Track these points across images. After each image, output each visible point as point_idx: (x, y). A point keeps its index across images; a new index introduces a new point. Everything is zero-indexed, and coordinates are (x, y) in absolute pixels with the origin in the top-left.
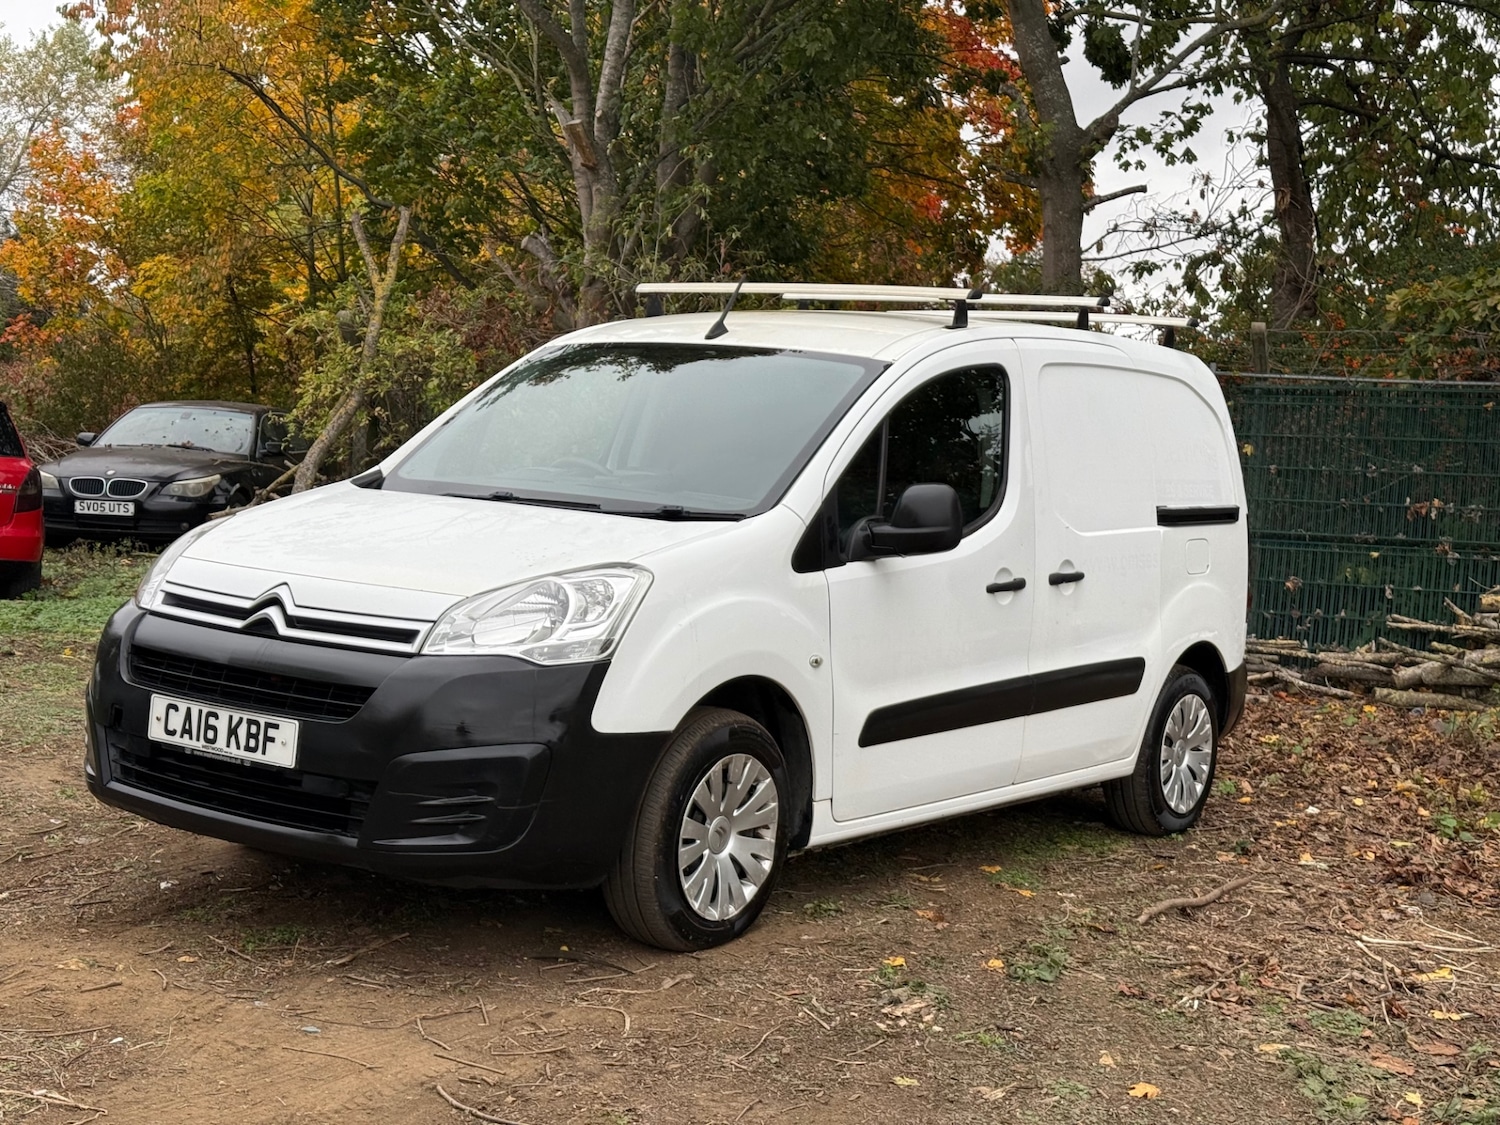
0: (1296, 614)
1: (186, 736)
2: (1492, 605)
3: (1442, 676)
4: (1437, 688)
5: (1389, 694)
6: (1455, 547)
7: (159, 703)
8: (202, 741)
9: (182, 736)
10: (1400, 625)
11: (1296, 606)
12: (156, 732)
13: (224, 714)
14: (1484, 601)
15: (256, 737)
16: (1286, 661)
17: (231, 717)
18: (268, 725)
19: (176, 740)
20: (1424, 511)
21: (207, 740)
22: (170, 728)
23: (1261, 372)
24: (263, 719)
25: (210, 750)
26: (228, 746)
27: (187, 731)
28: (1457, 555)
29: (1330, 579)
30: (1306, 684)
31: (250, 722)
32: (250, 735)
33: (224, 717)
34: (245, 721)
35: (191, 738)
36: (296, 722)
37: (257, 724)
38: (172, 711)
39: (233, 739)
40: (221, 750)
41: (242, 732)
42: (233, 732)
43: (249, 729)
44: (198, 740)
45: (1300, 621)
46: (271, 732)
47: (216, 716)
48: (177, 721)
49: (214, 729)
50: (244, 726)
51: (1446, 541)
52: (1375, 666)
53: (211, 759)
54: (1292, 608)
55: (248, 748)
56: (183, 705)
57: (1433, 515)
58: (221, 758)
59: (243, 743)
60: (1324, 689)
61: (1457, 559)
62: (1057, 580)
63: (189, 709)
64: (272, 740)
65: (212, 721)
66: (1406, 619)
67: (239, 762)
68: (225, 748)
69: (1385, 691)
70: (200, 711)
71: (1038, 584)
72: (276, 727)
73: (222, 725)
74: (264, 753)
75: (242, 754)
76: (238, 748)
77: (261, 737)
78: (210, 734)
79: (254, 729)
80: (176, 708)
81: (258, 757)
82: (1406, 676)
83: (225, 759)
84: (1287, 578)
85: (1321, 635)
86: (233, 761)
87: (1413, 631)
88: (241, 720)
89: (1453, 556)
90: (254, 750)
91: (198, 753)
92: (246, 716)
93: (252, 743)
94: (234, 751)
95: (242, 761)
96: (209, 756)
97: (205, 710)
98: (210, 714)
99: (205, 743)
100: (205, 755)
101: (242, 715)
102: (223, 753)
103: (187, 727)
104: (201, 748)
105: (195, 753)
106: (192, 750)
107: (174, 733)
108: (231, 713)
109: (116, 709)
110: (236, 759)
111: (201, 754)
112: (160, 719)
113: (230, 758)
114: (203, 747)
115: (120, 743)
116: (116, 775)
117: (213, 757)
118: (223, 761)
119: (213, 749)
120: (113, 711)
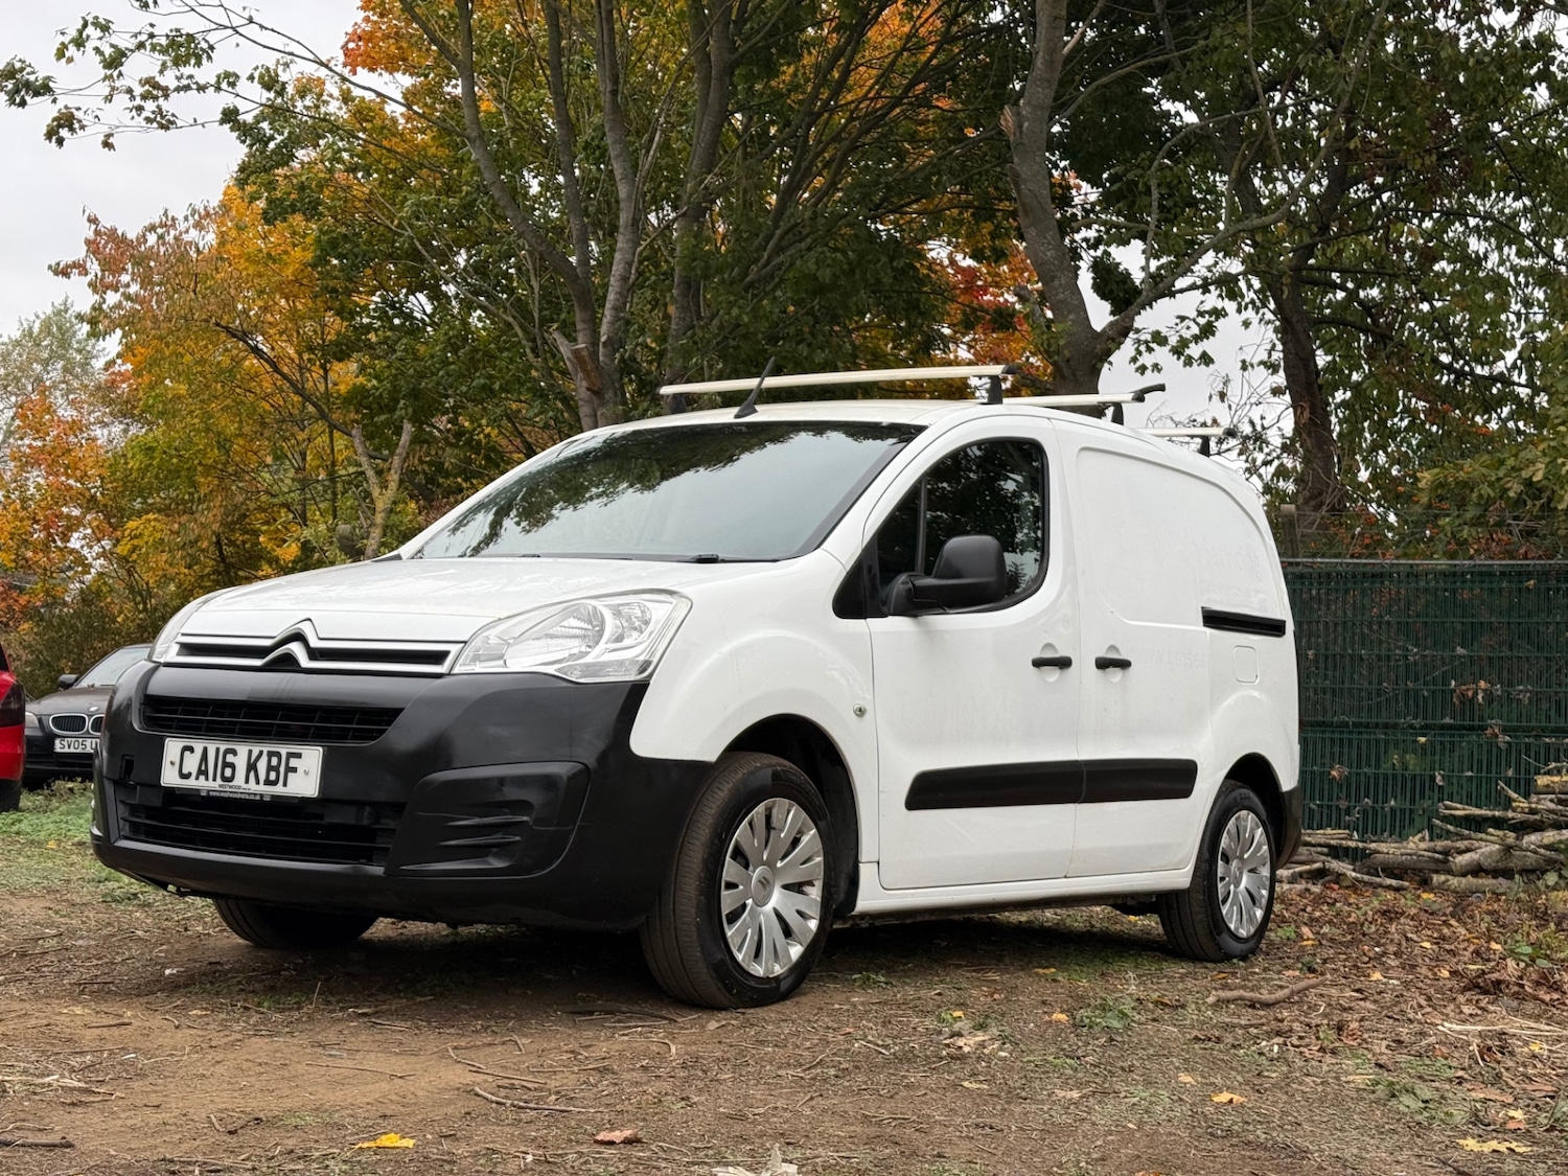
0: (1343, 804)
1: (202, 778)
2: (1548, 786)
3: (1501, 860)
4: (1495, 873)
5: (1447, 881)
6: (1505, 730)
7: (173, 747)
8: (219, 781)
9: (197, 778)
10: (1453, 812)
11: (1343, 795)
12: (169, 777)
13: (243, 750)
14: (1539, 782)
15: (276, 769)
16: (1336, 852)
17: (250, 752)
18: (290, 755)
19: (192, 783)
20: (1470, 694)
21: (224, 779)
22: (185, 771)
23: (1293, 556)
24: (284, 750)
25: (228, 790)
26: (247, 781)
27: (203, 772)
28: (1507, 738)
29: (1378, 766)
30: (1359, 875)
31: (271, 754)
32: (270, 768)
33: (242, 752)
34: (265, 754)
35: (207, 779)
36: (320, 749)
37: (278, 755)
38: (187, 753)
39: (252, 774)
40: (239, 787)
41: (262, 766)
42: (252, 767)
43: (269, 761)
44: (214, 780)
45: (1348, 812)
46: (293, 762)
47: (234, 753)
48: (192, 763)
49: (232, 766)
50: (264, 759)
51: (1495, 726)
52: (1430, 854)
53: (228, 799)
54: (1339, 798)
55: (268, 782)
56: (198, 746)
57: (1480, 698)
58: (239, 796)
59: (262, 777)
60: (1378, 880)
61: (1509, 743)
62: (1103, 664)
63: (205, 749)
64: (294, 770)
65: (230, 758)
66: (1459, 806)
67: (258, 798)
68: (245, 785)
69: (1443, 878)
70: (218, 749)
71: (1084, 665)
72: (299, 756)
73: (241, 762)
74: (285, 785)
75: (262, 788)
76: (258, 782)
77: (282, 769)
78: (228, 772)
79: (274, 761)
80: (191, 750)
81: (279, 790)
82: (1464, 862)
83: (243, 796)
84: (1332, 767)
85: (1370, 826)
86: (252, 797)
87: (1467, 818)
88: (261, 753)
89: (1503, 739)
90: (275, 783)
91: (215, 794)
92: (266, 748)
93: (273, 776)
94: (253, 787)
95: (262, 795)
96: (226, 795)
97: (223, 747)
98: (228, 751)
99: (222, 783)
100: (222, 795)
101: (261, 748)
102: (241, 791)
103: (203, 768)
104: (218, 788)
105: (211, 794)
106: (208, 791)
107: (188, 776)
108: (250, 748)
109: (127, 760)
110: (255, 794)
111: (218, 794)
112: (174, 763)
113: (249, 794)
114: (219, 786)
115: (125, 797)
116: (125, 834)
117: (231, 795)
118: (241, 799)
119: (231, 787)
120: (124, 764)
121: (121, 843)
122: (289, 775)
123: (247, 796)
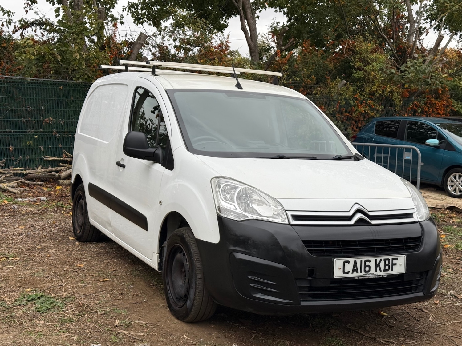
1: (355, 272)
6: (59, 133)
7: (338, 263)
8: (363, 273)
9: (352, 273)
11: (14, 155)
12: (338, 274)
13: (373, 260)
15: (388, 265)
17: (376, 260)
18: (393, 259)
19: (350, 275)
20: (48, 122)
21: (365, 271)
22: (346, 271)
24: (390, 258)
25: (368, 276)
26: (376, 271)
27: (355, 270)
28: (59, 135)
30: (28, 182)
31: (385, 260)
32: (385, 265)
34: (383, 260)
35: (357, 273)
36: (405, 255)
37: (388, 260)
38: (346, 264)
39: (378, 268)
40: (373, 274)
41: (382, 265)
42: (377, 265)
43: (385, 262)
44: (361, 272)
45: (15, 161)
46: (395, 262)
47: (369, 261)
48: (349, 267)
49: (369, 266)
50: (383, 262)
53: (368, 279)
54: (12, 157)
55: (385, 270)
56: (352, 260)
57: (51, 123)
59: (382, 268)
60: (35, 183)
61: (59, 137)
63: (355, 263)
64: (395, 264)
65: (367, 263)
66: (49, 157)
67: (381, 276)
68: (374, 273)
70: (361, 261)
72: (397, 259)
73: (372, 264)
74: (392, 270)
75: (383, 273)
76: (381, 271)
77: (391, 265)
78: (367, 269)
79: (387, 262)
80: (349, 262)
81: (390, 272)
83: (375, 277)
86: (379, 277)
88: (381, 260)
89: (58, 136)
90: (388, 270)
91: (361, 278)
92: (383, 258)
93: (387, 268)
94: (378, 273)
95: (383, 276)
96: (366, 278)
97: (364, 260)
98: (366, 261)
99: (365, 273)
100: (365, 278)
101: (381, 258)
102: (374, 275)
103: (355, 269)
104: (363, 276)
105: (360, 278)
106: (359, 277)
107: (348, 272)
108: (376, 258)
109: (308, 269)
110: (380, 276)
111: (363, 278)
112: (340, 268)
113: (377, 276)
114: (364, 275)
115: (305, 284)
116: (302, 299)
117: (369, 277)
118: (374, 278)
119: (369, 274)
120: (307, 271)
121: (303, 303)
122: (394, 266)
123: (377, 277)
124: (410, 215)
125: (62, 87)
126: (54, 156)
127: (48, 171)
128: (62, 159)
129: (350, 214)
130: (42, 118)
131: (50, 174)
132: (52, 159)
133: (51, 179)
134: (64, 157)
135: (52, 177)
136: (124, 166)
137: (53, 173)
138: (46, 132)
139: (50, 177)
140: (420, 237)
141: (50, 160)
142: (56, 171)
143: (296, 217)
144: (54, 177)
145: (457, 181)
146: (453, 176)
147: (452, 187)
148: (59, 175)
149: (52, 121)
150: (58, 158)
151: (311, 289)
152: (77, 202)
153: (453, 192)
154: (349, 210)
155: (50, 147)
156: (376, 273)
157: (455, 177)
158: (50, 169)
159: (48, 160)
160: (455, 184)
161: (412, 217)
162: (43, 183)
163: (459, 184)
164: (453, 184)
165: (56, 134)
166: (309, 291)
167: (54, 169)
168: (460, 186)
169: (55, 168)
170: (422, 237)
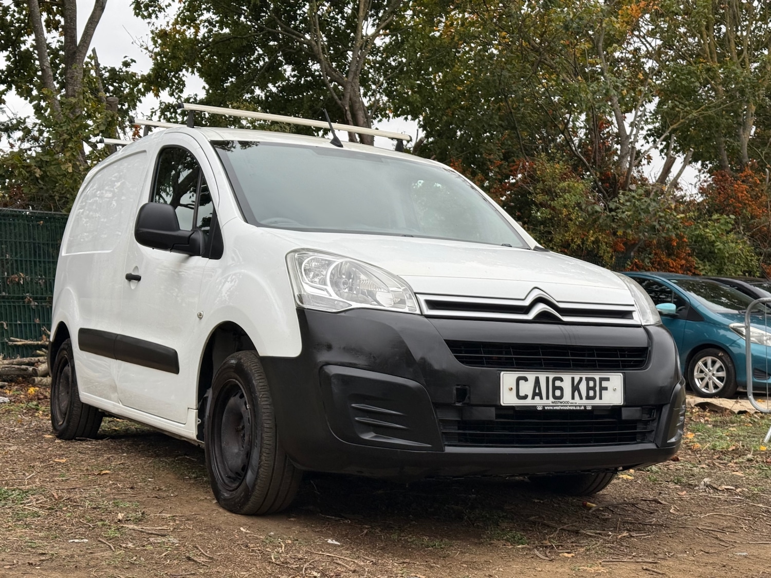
1: (537, 398)
5: (42, 380)
6: (35, 299)
7: (508, 379)
8: (551, 399)
9: (533, 398)
10: (16, 343)
12: (508, 398)
13: (567, 378)
15: (594, 389)
17: (573, 379)
18: (602, 380)
19: (529, 402)
20: (17, 280)
21: (554, 397)
22: (522, 394)
24: (597, 376)
25: (559, 405)
26: (573, 398)
27: (537, 393)
28: (36, 303)
31: (588, 380)
32: (589, 388)
33: (567, 380)
34: (584, 380)
35: (541, 398)
36: (621, 374)
37: (594, 380)
38: (522, 382)
39: (576, 393)
40: (568, 402)
41: (583, 387)
42: (575, 388)
43: (588, 384)
44: (548, 398)
46: (604, 384)
47: (561, 380)
48: (527, 388)
49: (561, 389)
50: (584, 383)
53: (560, 410)
55: (588, 398)
56: (531, 376)
57: (22, 282)
58: (568, 408)
59: (584, 394)
61: (36, 306)
63: (537, 381)
64: (606, 389)
65: (558, 383)
66: (18, 340)
67: (583, 408)
68: (570, 401)
70: (548, 379)
72: (608, 379)
73: (566, 385)
74: (601, 398)
75: (584, 401)
76: (581, 398)
77: (597, 389)
78: (558, 393)
79: (591, 384)
80: (526, 379)
81: (597, 402)
83: (571, 408)
86: (578, 408)
87: (24, 346)
88: (581, 379)
89: (34, 304)
90: (594, 398)
91: (549, 408)
92: (584, 376)
93: (591, 393)
94: (577, 401)
95: (585, 407)
96: (557, 408)
97: (551, 376)
98: (555, 379)
99: (554, 400)
100: (555, 408)
101: (581, 376)
102: (570, 404)
103: (537, 391)
104: (551, 404)
105: (546, 408)
106: (544, 407)
107: (525, 397)
108: (573, 376)
109: (457, 389)
110: (580, 406)
111: (551, 408)
112: (512, 389)
113: (576, 406)
114: (553, 403)
115: (452, 416)
116: (446, 443)
117: (562, 408)
118: (570, 410)
119: (561, 403)
120: (455, 392)
121: (449, 450)
122: (603, 392)
123: (574, 408)
124: (627, 314)
125: (42, 222)
126: (26, 339)
127: (15, 363)
128: (39, 343)
129: (527, 303)
130: (6, 274)
131: (18, 368)
132: (23, 343)
133: (21, 378)
134: (45, 340)
135: (22, 373)
136: (138, 278)
137: (24, 367)
138: (12, 298)
139: (17, 373)
140: (647, 348)
141: (19, 346)
142: (30, 364)
143: (432, 305)
144: (25, 373)
145: (709, 370)
146: (702, 362)
147: (702, 381)
148: (33, 369)
149: (23, 278)
150: (32, 342)
151: (462, 424)
152: (59, 374)
153: (704, 390)
154: (523, 298)
155: (19, 323)
156: (573, 401)
157: (705, 364)
158: (19, 359)
159: (15, 345)
160: (706, 375)
161: (632, 318)
162: (6, 383)
163: (713, 375)
164: (702, 375)
165: (31, 302)
166: (459, 429)
167: (26, 360)
168: (715, 378)
169: (28, 359)
170: (650, 348)
